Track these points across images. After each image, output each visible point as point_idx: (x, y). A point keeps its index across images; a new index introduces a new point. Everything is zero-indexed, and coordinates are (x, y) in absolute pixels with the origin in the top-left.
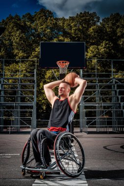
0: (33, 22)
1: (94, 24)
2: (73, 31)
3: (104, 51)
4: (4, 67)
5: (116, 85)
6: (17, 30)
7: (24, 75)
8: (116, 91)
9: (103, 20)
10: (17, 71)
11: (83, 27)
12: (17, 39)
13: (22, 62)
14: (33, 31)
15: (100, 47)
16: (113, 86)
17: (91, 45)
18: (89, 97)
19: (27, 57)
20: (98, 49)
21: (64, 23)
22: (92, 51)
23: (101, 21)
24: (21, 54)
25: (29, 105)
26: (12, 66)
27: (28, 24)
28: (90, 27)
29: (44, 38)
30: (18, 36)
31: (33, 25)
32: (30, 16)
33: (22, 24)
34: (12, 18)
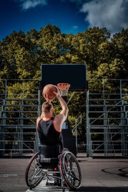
0: (38, 38)
1: (105, 40)
2: (81, 48)
3: (116, 69)
4: (7, 87)
5: (125, 107)
6: (21, 47)
7: (28, 96)
8: (124, 113)
9: (114, 36)
10: (20, 91)
11: (93, 44)
12: (21, 57)
13: (27, 81)
14: (39, 49)
15: (111, 65)
16: (121, 108)
17: (100, 63)
18: (96, 119)
19: (32, 77)
20: (109, 68)
21: (71, 40)
22: (102, 69)
23: (112, 37)
24: (25, 73)
25: (32, 127)
26: (15, 86)
27: (33, 40)
28: (100, 44)
29: (50, 56)
30: (22, 54)
31: (38, 42)
32: (36, 32)
33: (27, 41)
34: (16, 35)
